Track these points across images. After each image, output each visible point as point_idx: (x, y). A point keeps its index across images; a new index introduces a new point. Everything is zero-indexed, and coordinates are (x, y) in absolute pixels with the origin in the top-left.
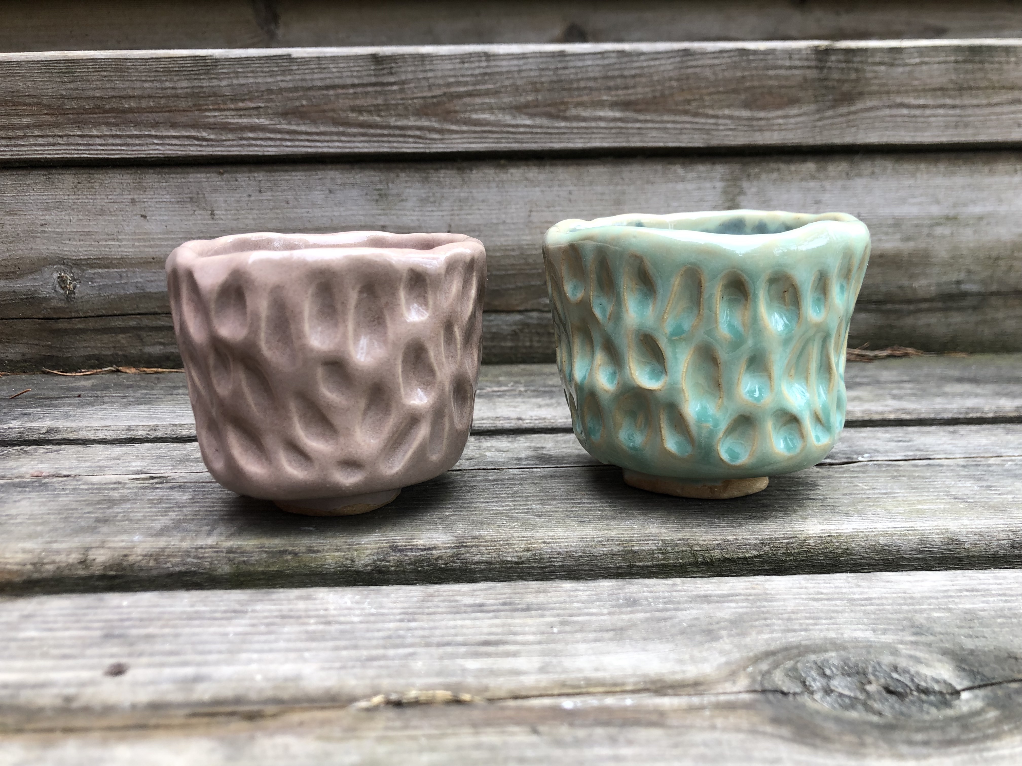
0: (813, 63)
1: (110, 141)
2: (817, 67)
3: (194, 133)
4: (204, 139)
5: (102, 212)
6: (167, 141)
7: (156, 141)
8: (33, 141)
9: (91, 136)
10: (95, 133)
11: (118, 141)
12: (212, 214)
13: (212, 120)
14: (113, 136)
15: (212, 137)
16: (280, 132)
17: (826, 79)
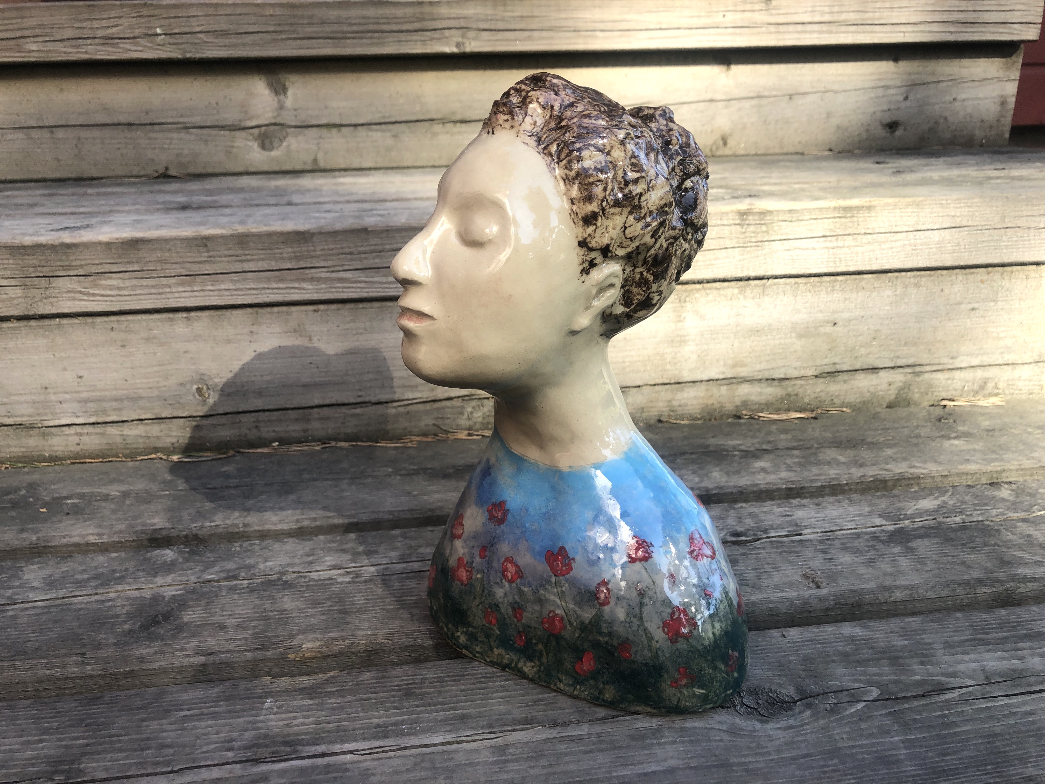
0: (738, 222)
1: (235, 292)
2: (739, 224)
3: (296, 285)
4: (304, 289)
5: (229, 341)
6: (276, 291)
7: (268, 291)
8: (177, 295)
9: (221, 290)
10: (223, 287)
11: (240, 292)
12: (310, 340)
13: (310, 276)
14: (236, 289)
15: (310, 287)
16: (360, 282)
17: (745, 232)
